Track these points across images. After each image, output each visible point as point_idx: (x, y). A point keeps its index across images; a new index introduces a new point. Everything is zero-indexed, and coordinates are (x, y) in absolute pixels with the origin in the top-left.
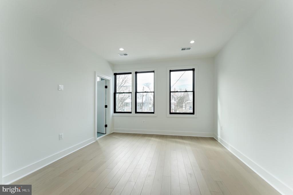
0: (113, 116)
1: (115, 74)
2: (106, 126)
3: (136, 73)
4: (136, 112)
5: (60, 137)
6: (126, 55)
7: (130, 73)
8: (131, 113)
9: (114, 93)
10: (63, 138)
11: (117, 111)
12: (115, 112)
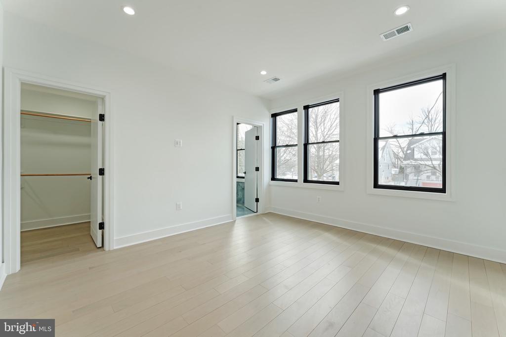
0: (269, 185)
1: (274, 116)
2: (257, 200)
3: (306, 108)
4: (306, 180)
5: (178, 207)
6: (276, 80)
7: (295, 110)
8: (296, 181)
9: (272, 148)
10: (181, 208)
11: (278, 177)
12: (273, 179)
